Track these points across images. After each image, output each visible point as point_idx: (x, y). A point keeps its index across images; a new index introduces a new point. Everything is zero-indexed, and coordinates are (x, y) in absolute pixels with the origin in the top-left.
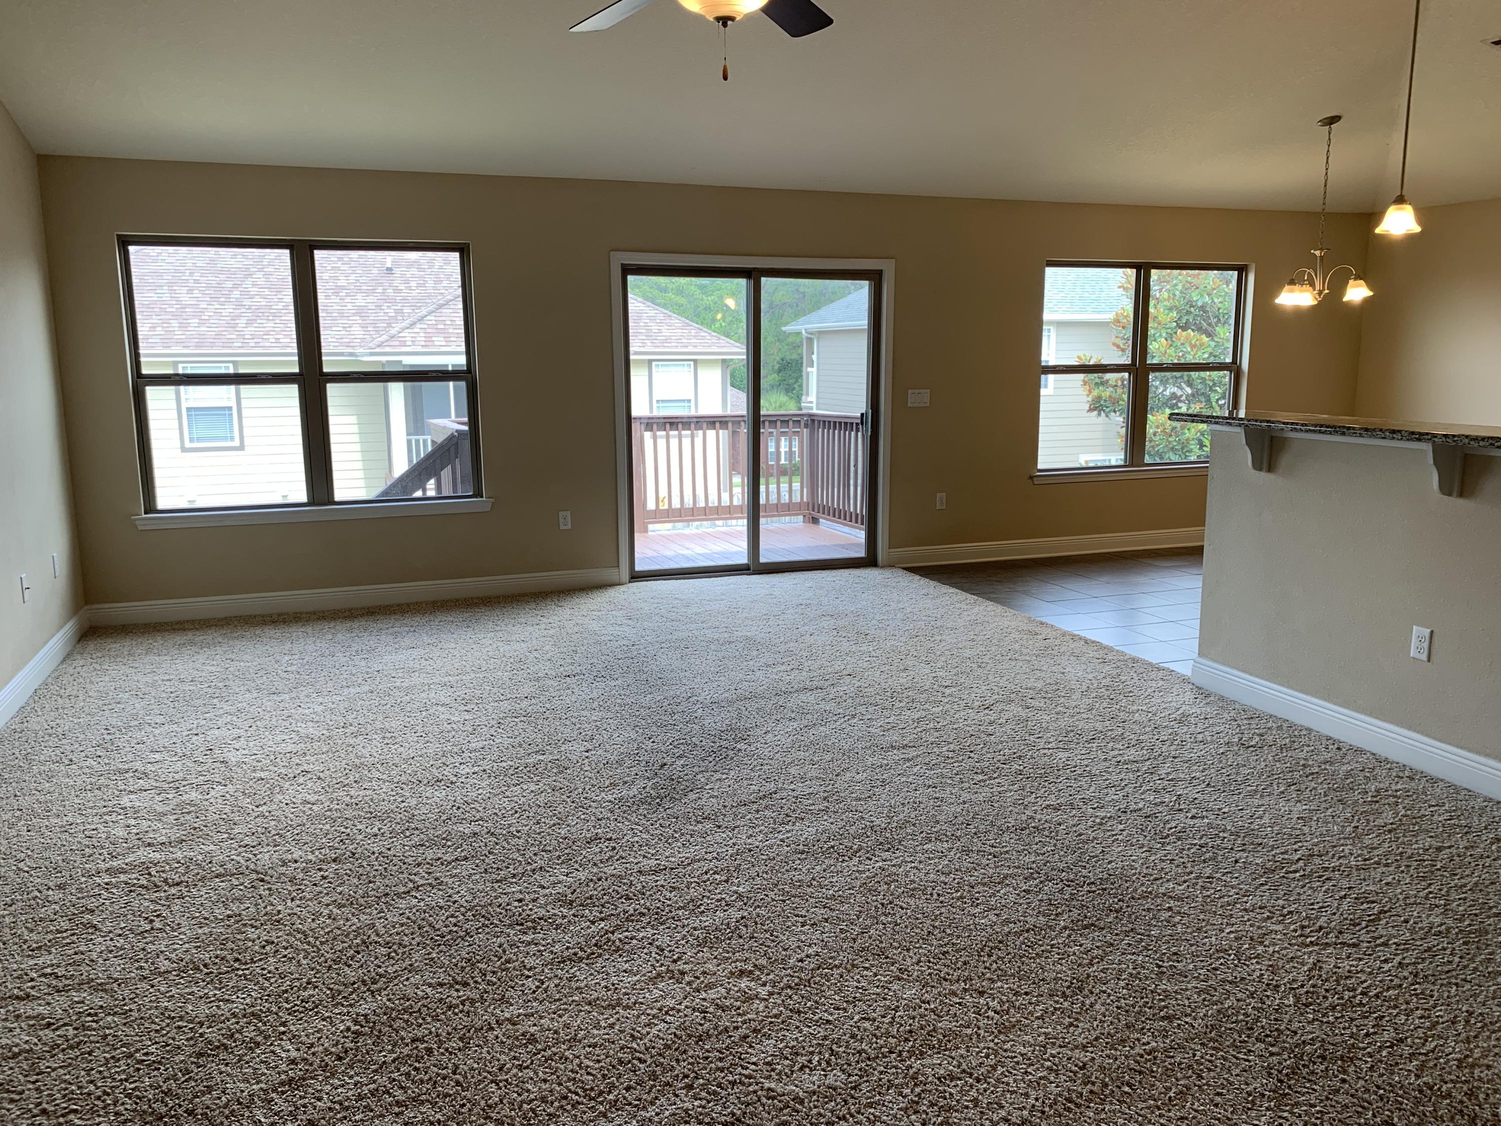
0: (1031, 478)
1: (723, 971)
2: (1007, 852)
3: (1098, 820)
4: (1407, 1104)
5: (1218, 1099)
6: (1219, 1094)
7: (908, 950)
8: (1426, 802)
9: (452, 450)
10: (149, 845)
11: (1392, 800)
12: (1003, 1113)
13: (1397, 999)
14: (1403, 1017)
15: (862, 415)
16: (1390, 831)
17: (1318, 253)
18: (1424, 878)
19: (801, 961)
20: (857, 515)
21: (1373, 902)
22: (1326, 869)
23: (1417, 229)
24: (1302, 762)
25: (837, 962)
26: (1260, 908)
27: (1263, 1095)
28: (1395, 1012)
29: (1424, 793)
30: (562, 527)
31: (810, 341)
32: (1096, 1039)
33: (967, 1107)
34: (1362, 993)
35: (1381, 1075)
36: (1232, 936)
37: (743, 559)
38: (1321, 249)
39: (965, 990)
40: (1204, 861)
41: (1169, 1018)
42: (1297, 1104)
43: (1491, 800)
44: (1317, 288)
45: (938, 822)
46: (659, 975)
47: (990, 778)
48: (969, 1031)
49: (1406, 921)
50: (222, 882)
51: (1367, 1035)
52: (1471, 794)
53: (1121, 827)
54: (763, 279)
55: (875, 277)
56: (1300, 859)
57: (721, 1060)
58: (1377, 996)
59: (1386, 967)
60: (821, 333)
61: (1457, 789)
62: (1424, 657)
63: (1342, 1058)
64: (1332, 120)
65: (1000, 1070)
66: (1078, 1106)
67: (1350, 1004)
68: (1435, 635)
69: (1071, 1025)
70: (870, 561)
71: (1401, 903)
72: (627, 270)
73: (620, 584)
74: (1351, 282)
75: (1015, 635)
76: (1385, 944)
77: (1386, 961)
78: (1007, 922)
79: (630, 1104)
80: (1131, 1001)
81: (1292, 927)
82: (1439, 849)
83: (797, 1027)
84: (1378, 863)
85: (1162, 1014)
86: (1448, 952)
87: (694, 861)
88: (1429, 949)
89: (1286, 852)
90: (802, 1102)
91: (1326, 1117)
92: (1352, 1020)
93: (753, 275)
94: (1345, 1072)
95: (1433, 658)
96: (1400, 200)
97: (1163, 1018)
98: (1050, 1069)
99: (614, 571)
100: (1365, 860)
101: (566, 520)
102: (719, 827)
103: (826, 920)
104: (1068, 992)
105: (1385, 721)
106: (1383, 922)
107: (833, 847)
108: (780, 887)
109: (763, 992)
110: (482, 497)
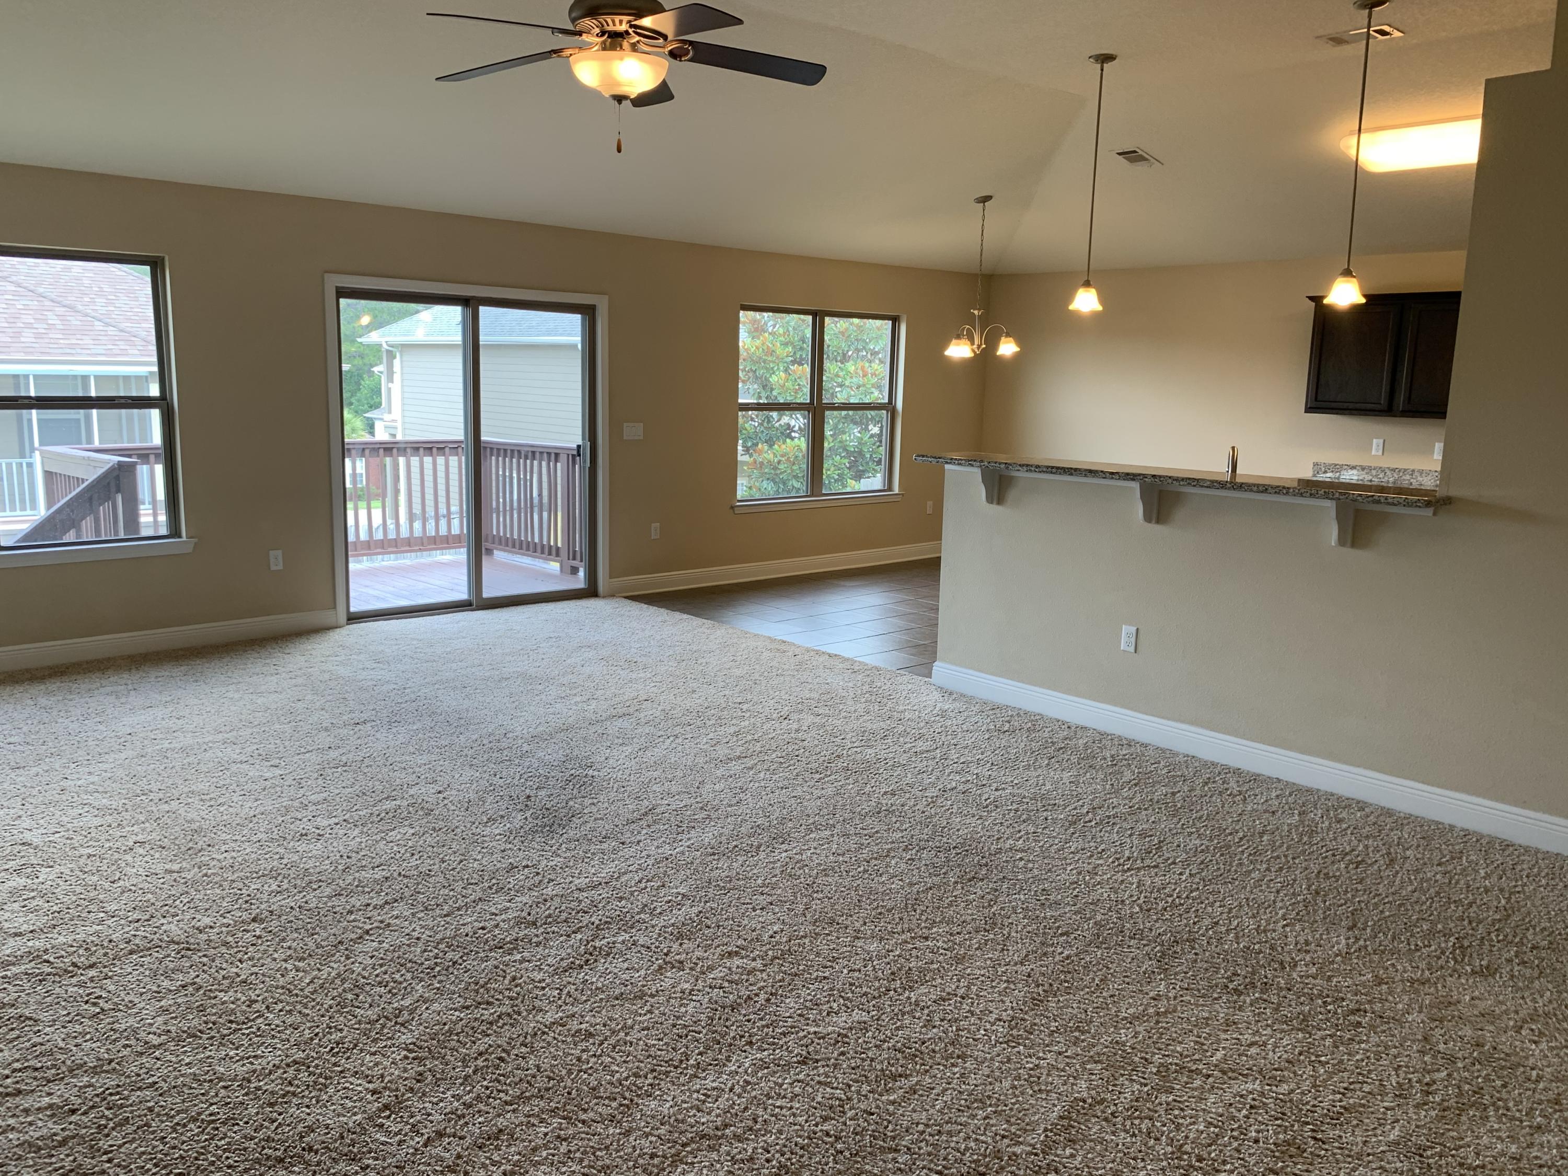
0: (732, 508)
1: (713, 956)
2: (877, 832)
3: (930, 800)
4: (1241, 961)
5: (1127, 980)
6: (1127, 977)
7: (851, 916)
8: (1147, 761)
9: (113, 484)
10: (16, 935)
11: (1125, 762)
12: (995, 1016)
13: (1200, 897)
14: (1210, 909)
15: (579, 447)
16: (1136, 785)
17: (976, 312)
18: (1174, 816)
19: (771, 937)
20: (550, 547)
21: (1151, 836)
22: (1109, 817)
23: (1099, 308)
24: (1050, 740)
25: (801, 934)
26: (1082, 850)
27: (1154, 972)
28: (1203, 906)
29: (1143, 755)
30: (273, 568)
31: (391, 356)
32: (1027, 956)
33: (967, 1017)
34: (1178, 897)
35: (1216, 946)
36: (1075, 872)
37: (462, 594)
38: (979, 310)
39: (912, 938)
40: (1024, 821)
41: (1066, 934)
42: (1176, 974)
43: (1188, 756)
44: (976, 343)
45: (808, 816)
46: (660, 968)
47: (826, 776)
48: (935, 966)
49: (1179, 846)
50: (141, 957)
51: (1194, 923)
52: (1176, 754)
53: (949, 803)
54: (481, 308)
55: (588, 312)
56: (1088, 812)
57: (761, 1019)
58: (1187, 897)
59: (1184, 878)
60: (406, 347)
61: (1164, 751)
62: (1132, 649)
63: (1187, 940)
64: (985, 199)
65: (974, 988)
66: (1042, 1001)
67: (1173, 905)
68: (1141, 632)
69: (1003, 950)
70: (591, 592)
71: (1168, 834)
72: (342, 293)
73: (336, 627)
74: (1003, 339)
75: (766, 654)
76: (1174, 863)
77: (1181, 874)
78: (911, 884)
79: (711, 1065)
80: (1034, 926)
81: (1111, 860)
82: (1173, 794)
83: (804, 986)
84: (1139, 808)
85: (1060, 932)
86: (1214, 862)
87: (621, 874)
88: (1202, 862)
89: (1075, 809)
90: (846, 1036)
91: (1198, 978)
92: (1181, 915)
93: (470, 304)
94: (1193, 948)
95: (1139, 648)
96: (1087, 284)
97: (1062, 935)
98: (1007, 981)
99: (332, 612)
100: (1130, 807)
101: (276, 560)
102: (623, 843)
103: (771, 904)
104: (987, 927)
105: (1102, 702)
106: (1165, 848)
107: (736, 846)
108: (714, 884)
109: (758, 964)
110: (180, 537)
